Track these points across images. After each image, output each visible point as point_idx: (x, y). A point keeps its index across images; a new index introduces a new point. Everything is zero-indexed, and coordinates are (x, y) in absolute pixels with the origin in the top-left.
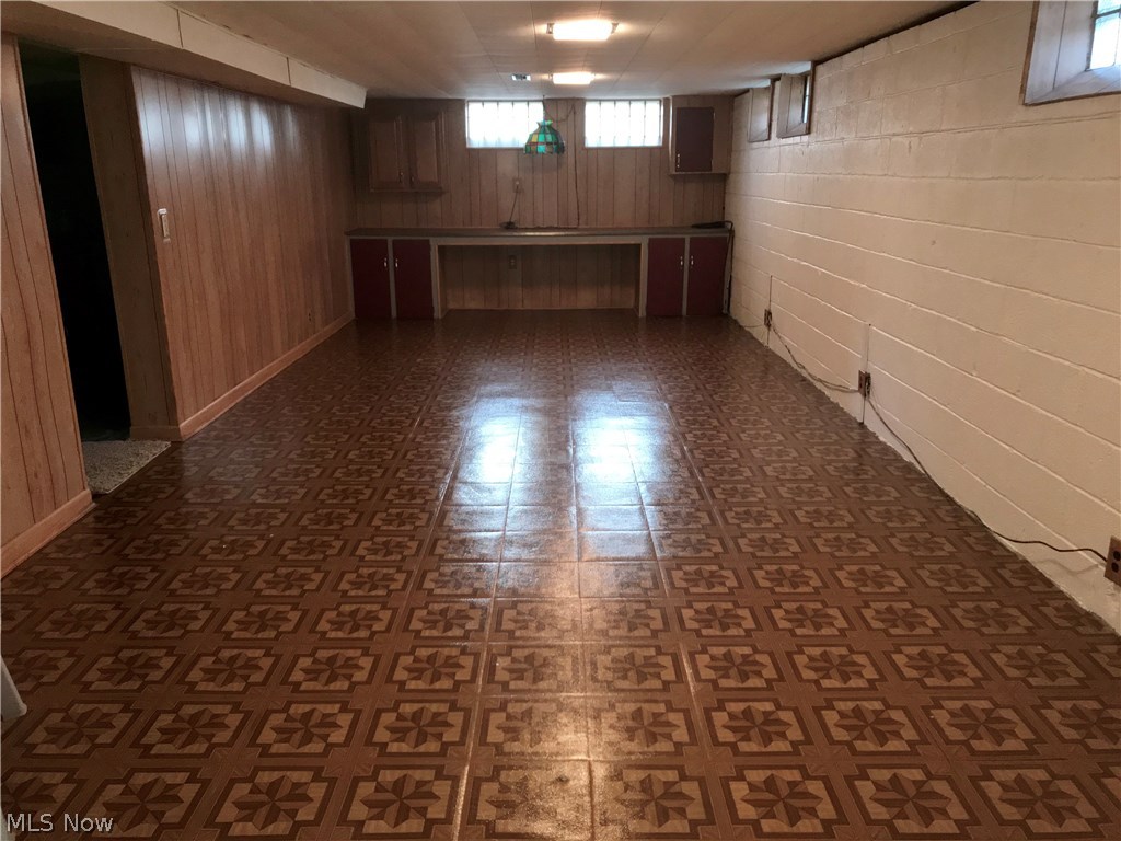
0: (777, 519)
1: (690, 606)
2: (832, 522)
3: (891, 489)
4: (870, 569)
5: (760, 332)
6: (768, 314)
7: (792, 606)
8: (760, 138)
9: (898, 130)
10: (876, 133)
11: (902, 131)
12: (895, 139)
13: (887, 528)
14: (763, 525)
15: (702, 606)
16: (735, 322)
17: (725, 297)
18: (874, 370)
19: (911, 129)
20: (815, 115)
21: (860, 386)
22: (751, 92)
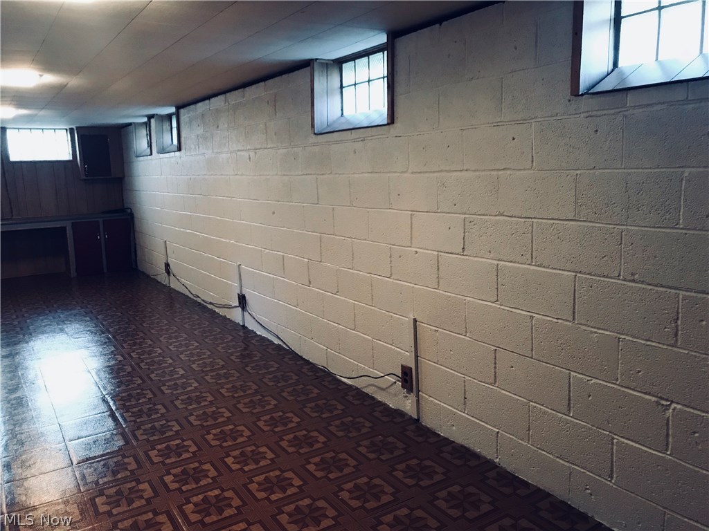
0: (210, 398)
1: (169, 473)
2: (245, 391)
3: (273, 363)
4: (277, 415)
5: (162, 278)
6: (167, 265)
7: (237, 453)
8: (143, 154)
9: (240, 148)
10: (226, 150)
11: (243, 148)
12: (239, 153)
13: (278, 387)
14: (202, 404)
15: (177, 471)
16: (143, 273)
17: (133, 257)
18: (247, 292)
19: (249, 147)
20: (182, 139)
21: (240, 303)
22: (133, 125)
